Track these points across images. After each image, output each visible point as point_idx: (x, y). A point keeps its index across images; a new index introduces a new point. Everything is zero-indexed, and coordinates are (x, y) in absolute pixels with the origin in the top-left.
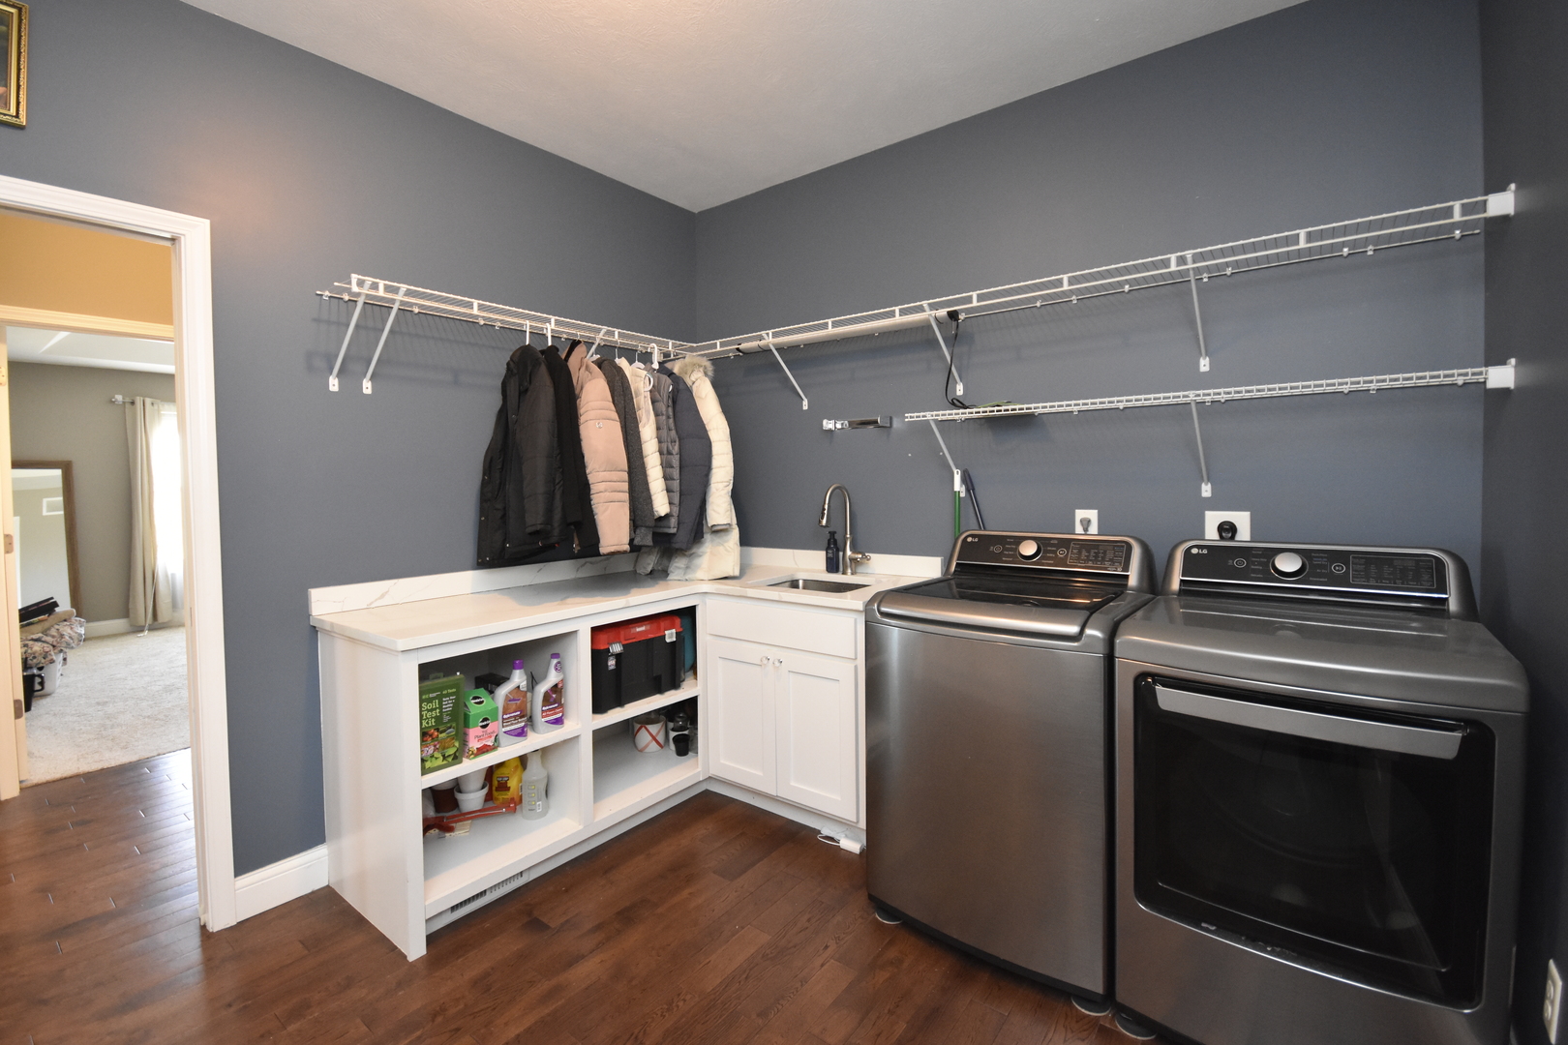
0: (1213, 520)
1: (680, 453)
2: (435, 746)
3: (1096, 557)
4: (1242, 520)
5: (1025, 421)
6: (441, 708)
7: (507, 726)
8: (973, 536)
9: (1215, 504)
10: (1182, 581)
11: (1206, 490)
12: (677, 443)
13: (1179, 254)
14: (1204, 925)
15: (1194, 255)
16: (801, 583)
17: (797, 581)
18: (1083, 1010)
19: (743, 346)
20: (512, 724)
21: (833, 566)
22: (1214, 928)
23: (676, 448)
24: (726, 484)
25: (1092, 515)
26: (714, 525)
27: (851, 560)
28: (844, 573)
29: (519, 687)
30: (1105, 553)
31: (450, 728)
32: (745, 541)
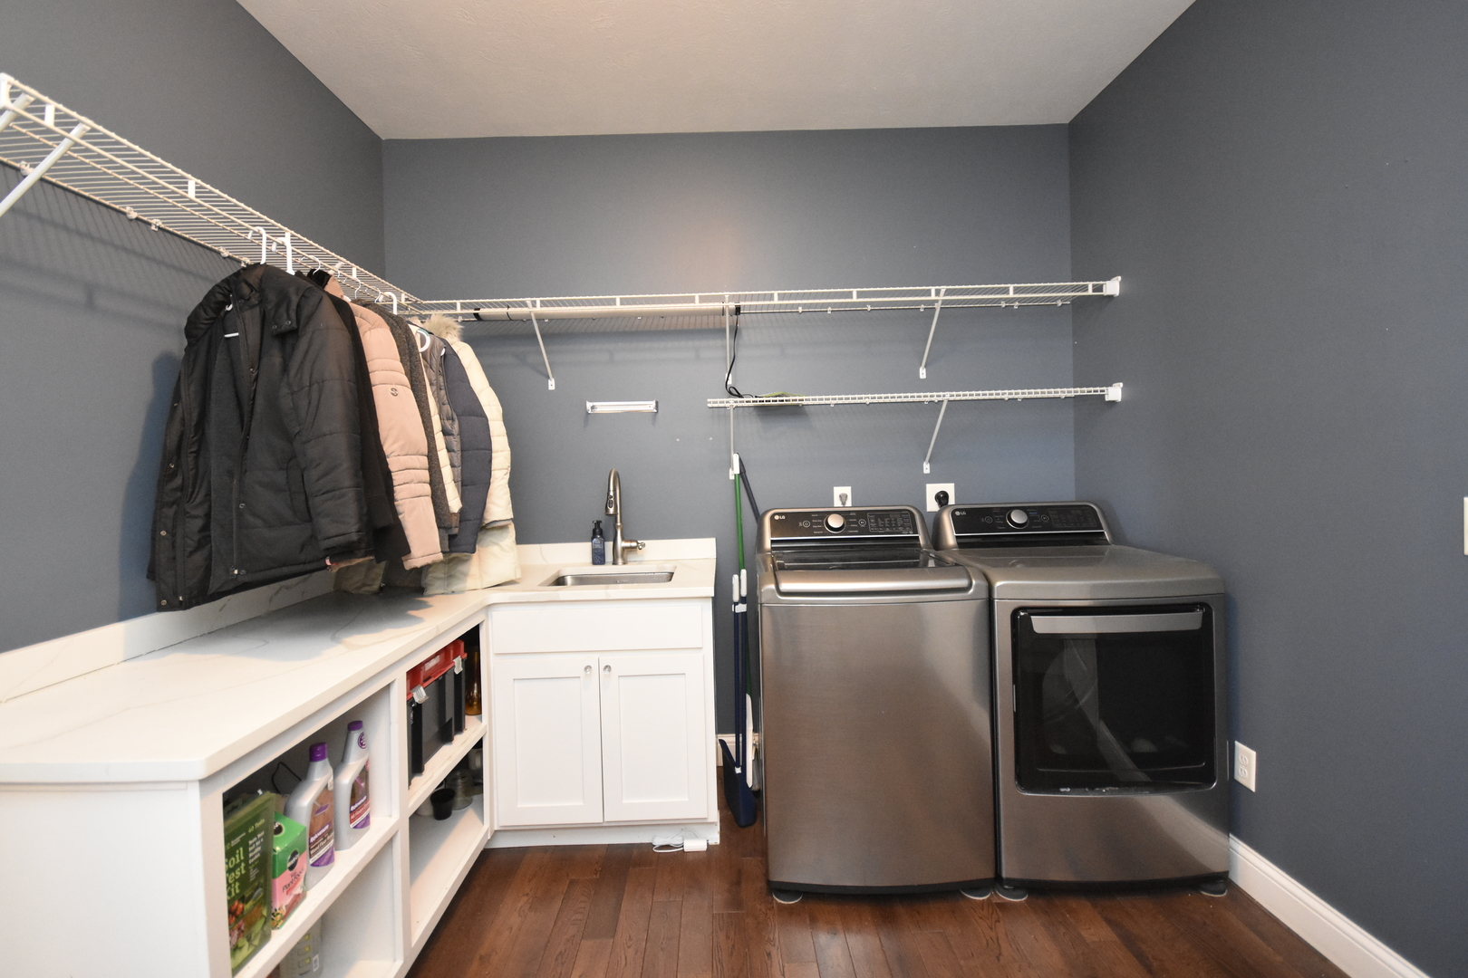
0: (932, 490)
1: (460, 433)
2: (239, 929)
3: (890, 524)
4: (949, 488)
5: (796, 411)
6: (246, 859)
7: (315, 854)
8: (778, 514)
9: (934, 478)
10: (957, 537)
11: (927, 468)
12: (457, 422)
13: (937, 287)
14: (1062, 790)
15: (947, 290)
16: (569, 580)
17: (563, 577)
18: (977, 898)
19: (483, 311)
20: (321, 848)
21: (598, 558)
22: (1069, 790)
23: (456, 425)
24: (506, 471)
25: (847, 490)
26: (495, 521)
27: (624, 548)
28: (615, 563)
29: (327, 787)
30: (895, 520)
31: (257, 888)
32: (521, 540)
